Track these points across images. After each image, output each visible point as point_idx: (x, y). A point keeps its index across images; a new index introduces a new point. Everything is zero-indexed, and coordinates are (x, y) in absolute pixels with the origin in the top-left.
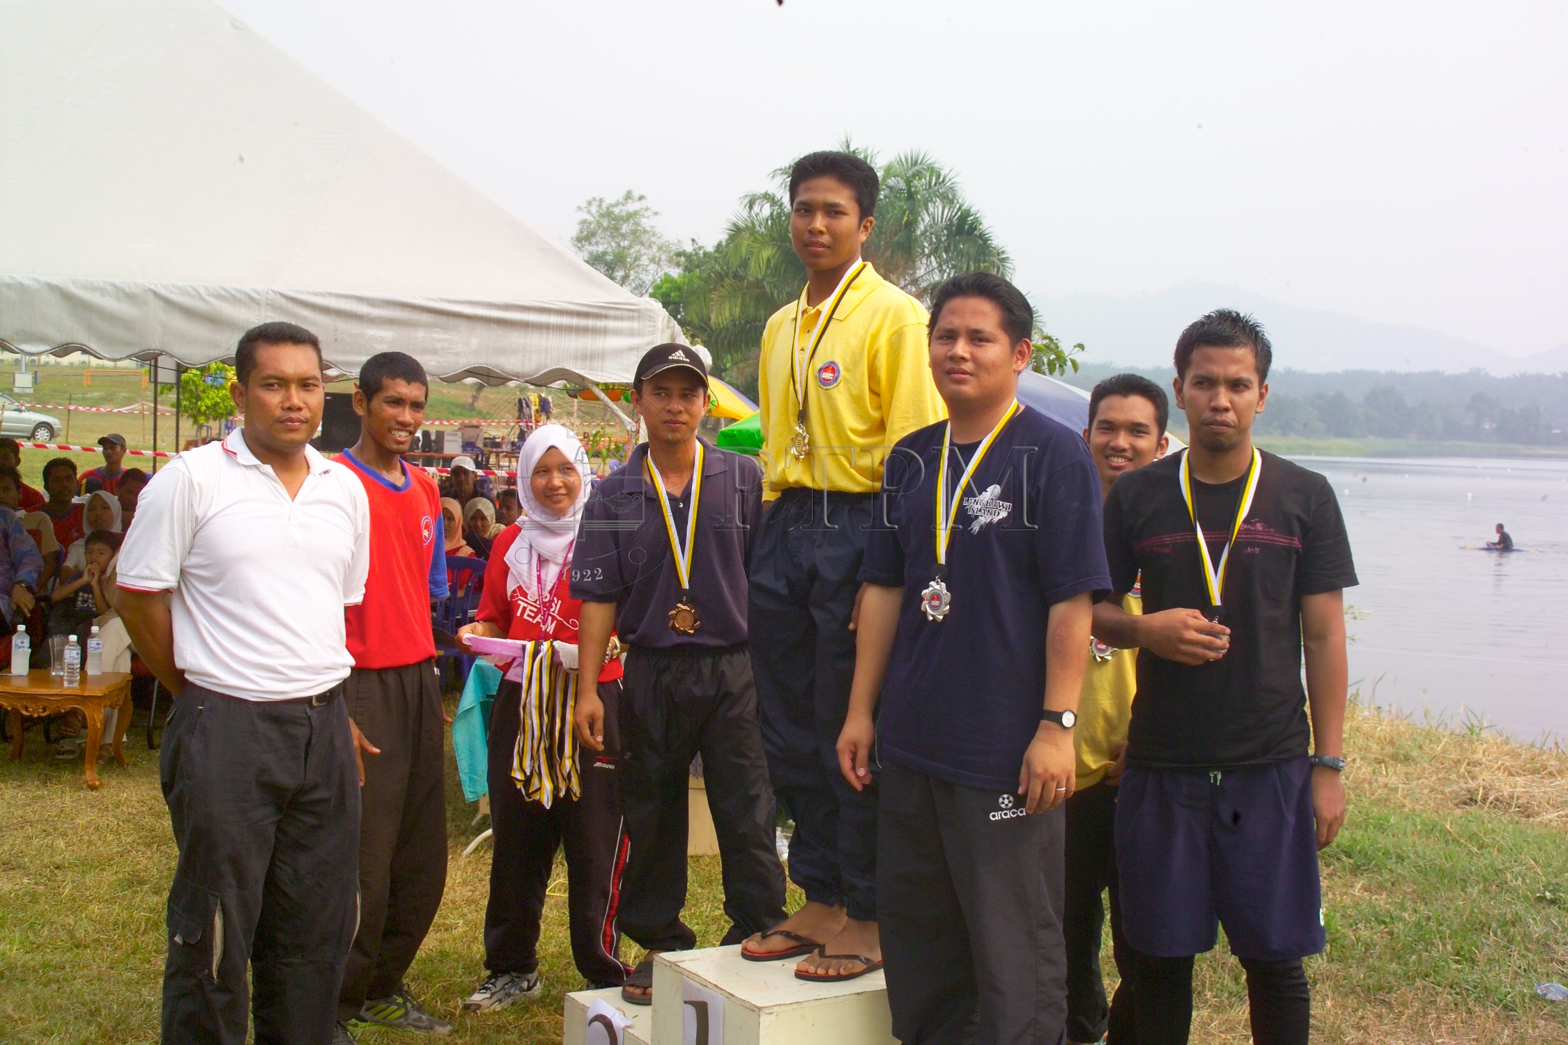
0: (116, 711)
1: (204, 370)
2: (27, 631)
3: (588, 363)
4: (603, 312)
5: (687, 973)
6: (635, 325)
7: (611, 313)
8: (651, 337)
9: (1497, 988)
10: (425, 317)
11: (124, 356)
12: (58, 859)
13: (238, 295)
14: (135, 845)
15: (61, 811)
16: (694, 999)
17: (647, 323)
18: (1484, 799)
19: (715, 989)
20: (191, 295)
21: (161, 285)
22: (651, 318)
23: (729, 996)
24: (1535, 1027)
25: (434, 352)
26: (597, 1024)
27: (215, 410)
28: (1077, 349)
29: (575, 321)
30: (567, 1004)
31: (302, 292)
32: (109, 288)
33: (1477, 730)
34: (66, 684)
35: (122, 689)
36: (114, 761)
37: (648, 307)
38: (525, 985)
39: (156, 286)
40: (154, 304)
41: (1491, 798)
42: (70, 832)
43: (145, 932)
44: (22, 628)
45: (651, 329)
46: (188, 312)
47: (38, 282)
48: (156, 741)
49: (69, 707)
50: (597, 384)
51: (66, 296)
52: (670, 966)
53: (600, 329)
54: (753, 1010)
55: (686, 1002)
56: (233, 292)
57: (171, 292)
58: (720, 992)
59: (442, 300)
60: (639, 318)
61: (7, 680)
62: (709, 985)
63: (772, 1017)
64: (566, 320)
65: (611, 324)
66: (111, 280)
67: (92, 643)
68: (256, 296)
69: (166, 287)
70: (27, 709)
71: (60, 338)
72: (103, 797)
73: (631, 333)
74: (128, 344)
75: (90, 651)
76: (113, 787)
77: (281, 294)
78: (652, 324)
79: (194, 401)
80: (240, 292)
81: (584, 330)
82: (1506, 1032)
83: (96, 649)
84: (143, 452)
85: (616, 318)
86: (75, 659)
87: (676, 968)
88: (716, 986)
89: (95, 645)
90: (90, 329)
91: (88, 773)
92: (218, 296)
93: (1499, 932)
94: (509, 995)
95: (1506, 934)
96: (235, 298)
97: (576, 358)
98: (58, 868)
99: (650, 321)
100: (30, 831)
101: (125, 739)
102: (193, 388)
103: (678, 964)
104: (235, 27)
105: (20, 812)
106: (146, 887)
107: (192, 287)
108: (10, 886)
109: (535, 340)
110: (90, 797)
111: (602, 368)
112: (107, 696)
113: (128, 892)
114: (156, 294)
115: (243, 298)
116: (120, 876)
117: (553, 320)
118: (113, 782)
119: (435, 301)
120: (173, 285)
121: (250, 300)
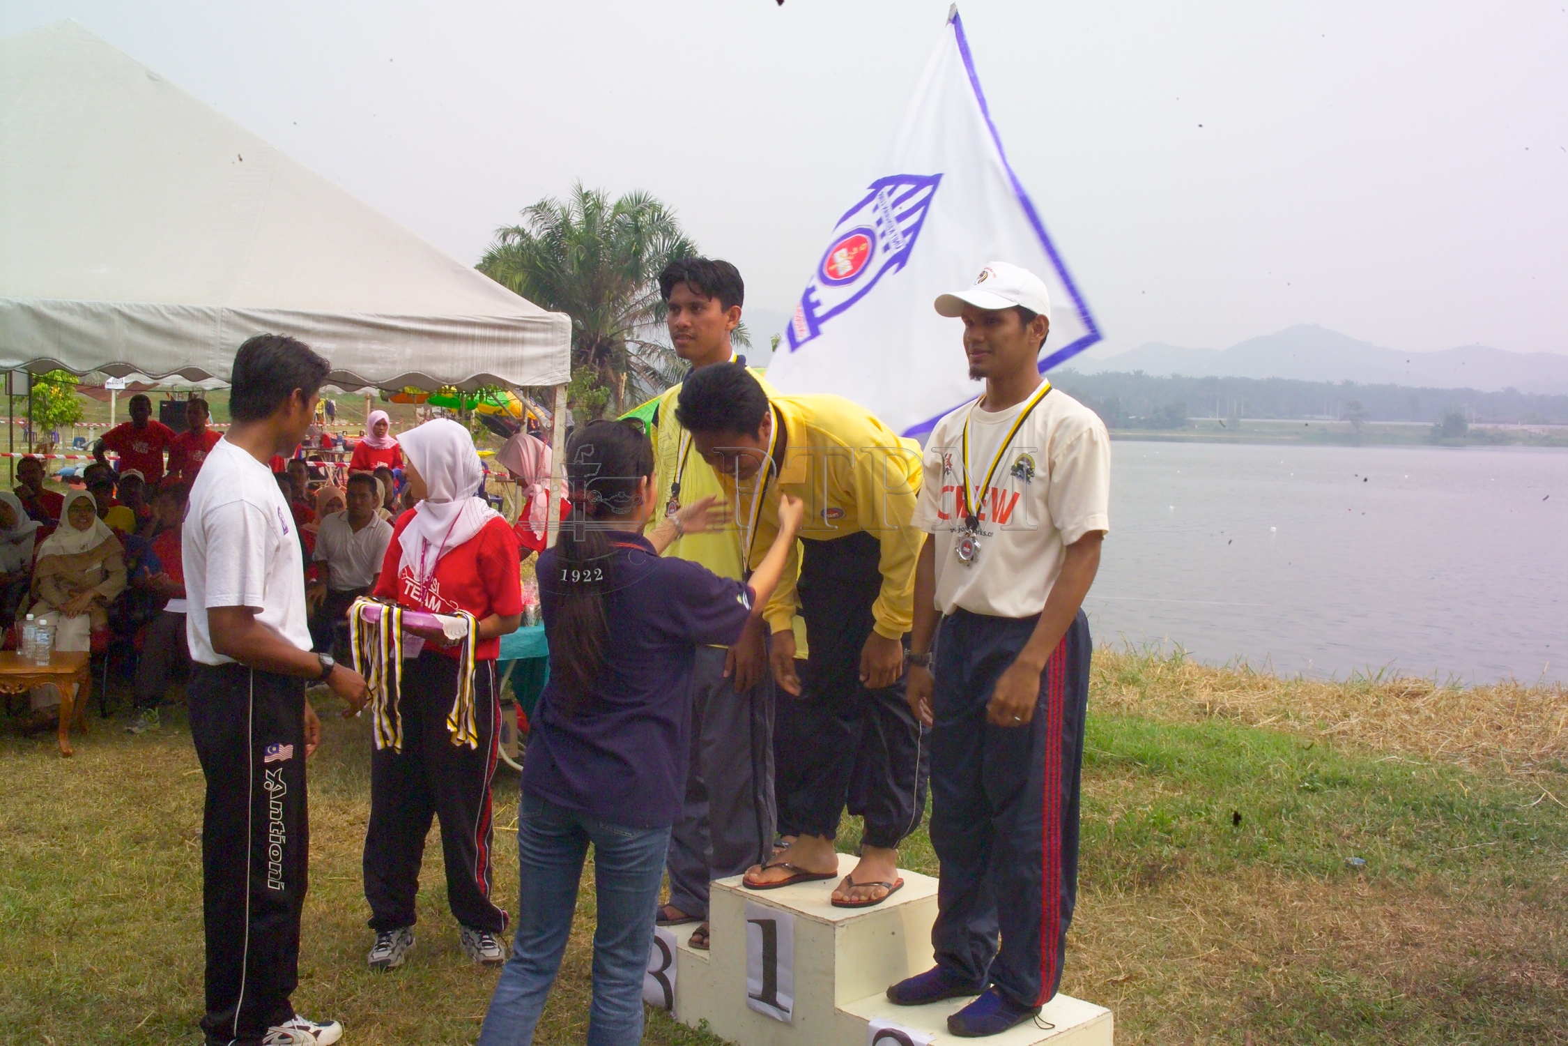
3: (509, 369)
4: (522, 325)
6: (549, 336)
7: (529, 325)
8: (563, 346)
12: (64, 821)
13: (196, 313)
16: (760, 918)
17: (560, 334)
19: (783, 908)
20: (152, 313)
21: (125, 305)
22: (563, 330)
23: (800, 914)
25: (373, 361)
29: (496, 333)
31: (254, 310)
32: (77, 308)
37: (561, 320)
41: (1217, 711)
45: (563, 339)
46: (150, 329)
47: (11, 303)
51: (37, 316)
52: (730, 891)
53: (519, 339)
54: (827, 925)
55: (749, 921)
56: (192, 311)
57: (134, 311)
58: (789, 910)
59: (379, 316)
60: (552, 330)
62: (774, 905)
64: (488, 332)
65: (528, 335)
66: (78, 301)
68: (212, 314)
69: (130, 307)
70: (4, 687)
72: (79, 763)
73: (546, 343)
74: (96, 358)
76: (85, 754)
77: (235, 312)
78: (563, 335)
79: (43, 410)
80: (198, 310)
81: (505, 341)
85: (532, 330)
87: (737, 893)
88: (783, 906)
90: (60, 344)
91: (62, 742)
92: (178, 315)
96: (193, 316)
97: (498, 364)
99: (562, 332)
100: (26, 797)
102: (42, 398)
104: (151, 78)
106: (152, 843)
107: (153, 306)
108: (30, 848)
109: (461, 349)
110: (65, 763)
111: (521, 374)
112: (76, 673)
113: (137, 849)
114: (120, 313)
115: (200, 315)
116: (124, 834)
117: (478, 332)
118: (83, 749)
119: (373, 316)
120: (136, 305)
121: (207, 317)
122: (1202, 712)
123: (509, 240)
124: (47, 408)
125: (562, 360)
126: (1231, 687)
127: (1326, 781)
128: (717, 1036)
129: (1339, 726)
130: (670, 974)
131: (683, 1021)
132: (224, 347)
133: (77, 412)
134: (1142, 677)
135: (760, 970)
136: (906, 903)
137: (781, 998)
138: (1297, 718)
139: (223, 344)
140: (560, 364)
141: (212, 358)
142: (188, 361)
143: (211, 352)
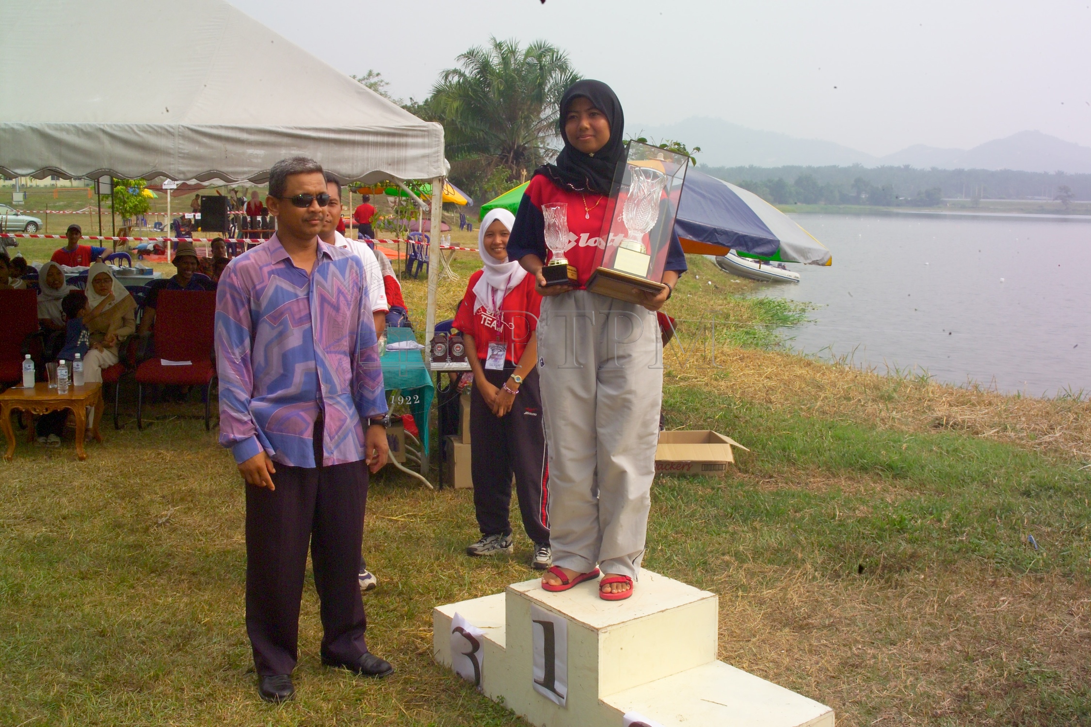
0: (93, 408)
2: (32, 358)
3: (396, 167)
4: (405, 132)
5: (535, 601)
6: (426, 140)
7: (410, 133)
8: (438, 147)
10: (285, 140)
12: (65, 512)
13: (159, 130)
14: (114, 499)
15: (63, 477)
16: (541, 620)
17: (434, 139)
18: (947, 423)
19: (559, 613)
20: (126, 130)
21: (107, 125)
22: (437, 136)
23: (572, 619)
26: (458, 634)
27: (135, 209)
28: (696, 150)
29: (385, 139)
30: (435, 617)
31: (202, 126)
32: (72, 129)
33: (925, 378)
34: (59, 392)
35: (96, 393)
36: (94, 439)
37: (435, 128)
39: (104, 125)
40: (103, 137)
41: (951, 423)
42: (70, 491)
44: (28, 356)
45: (438, 143)
46: (126, 143)
47: (24, 126)
48: (120, 424)
49: (63, 407)
50: (402, 181)
51: (42, 135)
52: (520, 595)
53: (403, 143)
54: (592, 631)
55: (534, 621)
56: (156, 128)
57: (114, 130)
58: (563, 615)
59: (296, 128)
60: (428, 136)
61: (21, 391)
62: (552, 610)
63: (607, 634)
64: (379, 139)
65: (410, 140)
66: (73, 123)
68: (171, 130)
69: (111, 126)
70: (35, 410)
71: (41, 163)
72: (89, 464)
73: (424, 146)
74: (87, 166)
76: (95, 457)
77: (188, 128)
78: (438, 140)
79: (123, 204)
80: (161, 127)
81: (393, 145)
85: (413, 136)
87: (526, 597)
88: (560, 610)
90: (61, 157)
91: (78, 449)
92: (146, 131)
96: (157, 131)
97: (388, 164)
98: (64, 518)
99: (435, 137)
100: (43, 492)
102: (121, 196)
103: (526, 593)
105: (36, 479)
106: (125, 530)
107: (128, 126)
108: (33, 534)
109: (359, 152)
110: (81, 465)
111: (405, 170)
112: (86, 399)
113: (114, 533)
114: (104, 131)
115: (163, 132)
116: (107, 522)
117: (371, 138)
118: (95, 454)
119: (292, 128)
120: (115, 125)
121: (168, 133)
122: (939, 424)
123: (450, 78)
124: (125, 202)
125: (436, 159)
126: (963, 404)
128: (512, 710)
129: (1047, 438)
130: (478, 655)
131: (487, 695)
132: (181, 155)
133: (145, 205)
134: (895, 395)
135: (542, 661)
136: (663, 611)
137: (558, 686)
138: (1013, 429)
139: (180, 153)
140: (435, 162)
141: (172, 164)
142: (155, 166)
143: (172, 160)
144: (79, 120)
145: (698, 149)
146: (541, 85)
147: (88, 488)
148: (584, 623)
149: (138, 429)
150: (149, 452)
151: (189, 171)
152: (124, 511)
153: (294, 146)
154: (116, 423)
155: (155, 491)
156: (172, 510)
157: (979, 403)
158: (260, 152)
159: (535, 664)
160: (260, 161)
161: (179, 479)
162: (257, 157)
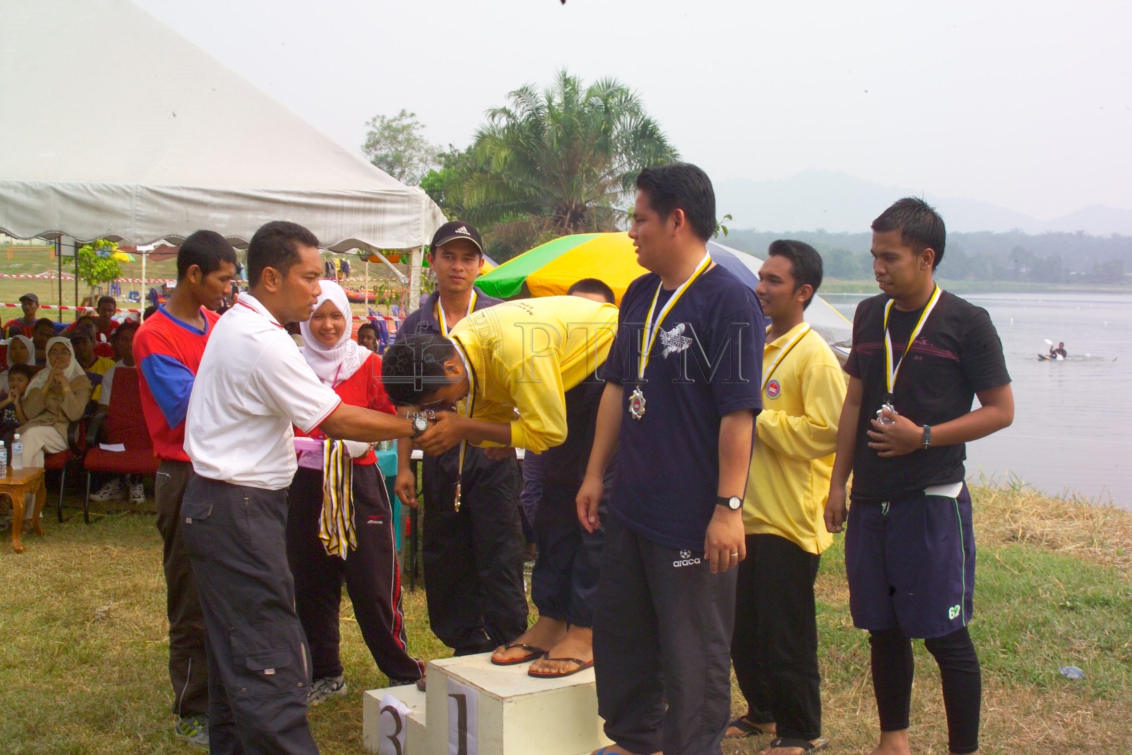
0: (34, 496)
1: (94, 245)
3: (372, 235)
4: (382, 197)
5: (450, 674)
6: (406, 206)
7: (389, 198)
8: (417, 215)
9: (1032, 670)
10: (253, 204)
11: (33, 236)
13: (115, 190)
14: (50, 592)
16: (456, 693)
17: (415, 205)
18: (1023, 537)
19: (471, 685)
20: (80, 190)
21: (59, 184)
22: (417, 202)
23: (481, 690)
24: (1059, 698)
26: (387, 713)
27: (104, 275)
28: (727, 218)
29: (362, 205)
30: (365, 699)
31: (162, 187)
32: (21, 186)
33: (1017, 487)
35: (38, 479)
36: (34, 532)
37: (415, 193)
38: (335, 686)
39: (55, 184)
40: (53, 196)
41: (1028, 536)
43: (58, 655)
45: (418, 209)
46: (79, 203)
48: (64, 516)
50: (381, 251)
52: (438, 670)
53: (380, 209)
54: (498, 700)
55: (450, 695)
56: (112, 188)
57: (66, 188)
58: (474, 687)
59: (265, 191)
60: (408, 201)
62: (467, 683)
63: (512, 704)
64: (355, 204)
65: (388, 206)
66: (22, 181)
67: (15, 446)
68: (128, 190)
69: (63, 185)
72: (26, 558)
73: (403, 212)
74: (35, 227)
75: (14, 452)
76: (33, 551)
77: (146, 188)
78: (418, 205)
79: (89, 268)
80: (117, 187)
81: (369, 211)
82: (1039, 702)
83: (18, 450)
84: (51, 306)
85: (392, 202)
86: (3, 458)
87: (442, 671)
88: (471, 683)
89: (17, 448)
90: (7, 216)
91: (14, 541)
92: (101, 191)
93: (1034, 631)
94: (324, 694)
95: (1038, 632)
96: (113, 192)
97: (363, 231)
99: (416, 203)
101: (41, 515)
102: (87, 259)
103: (444, 668)
106: (58, 623)
107: (82, 185)
110: (17, 558)
111: (382, 238)
113: (45, 627)
114: (56, 191)
115: (119, 191)
116: (39, 615)
117: (346, 203)
118: (34, 548)
119: (260, 191)
120: (67, 183)
121: (125, 194)
122: (1014, 537)
123: (496, 119)
124: (91, 266)
125: (417, 227)
127: (1088, 602)
130: (401, 738)
132: (138, 218)
133: (116, 270)
136: (574, 686)
139: (139, 216)
140: (415, 230)
141: (129, 227)
142: (110, 230)
143: (128, 222)
144: (29, 179)
145: (730, 217)
146: (608, 131)
147: (22, 581)
148: (491, 693)
149: (84, 524)
150: (94, 547)
151: (146, 236)
152: (59, 604)
153: (261, 210)
154: (60, 515)
155: (96, 585)
156: (113, 605)
157: (1077, 516)
158: (225, 216)
159: (451, 741)
160: (224, 226)
161: (125, 575)
162: (221, 221)
